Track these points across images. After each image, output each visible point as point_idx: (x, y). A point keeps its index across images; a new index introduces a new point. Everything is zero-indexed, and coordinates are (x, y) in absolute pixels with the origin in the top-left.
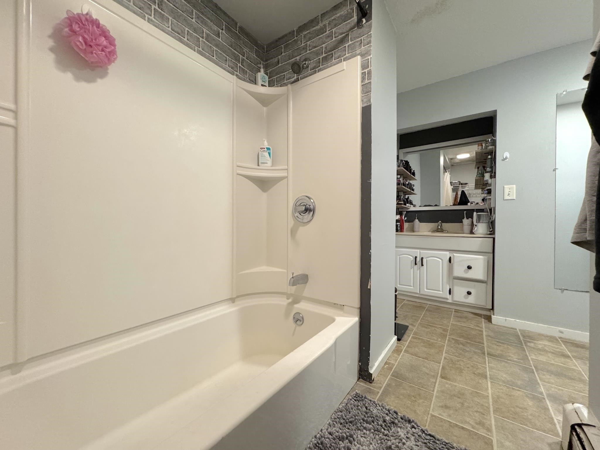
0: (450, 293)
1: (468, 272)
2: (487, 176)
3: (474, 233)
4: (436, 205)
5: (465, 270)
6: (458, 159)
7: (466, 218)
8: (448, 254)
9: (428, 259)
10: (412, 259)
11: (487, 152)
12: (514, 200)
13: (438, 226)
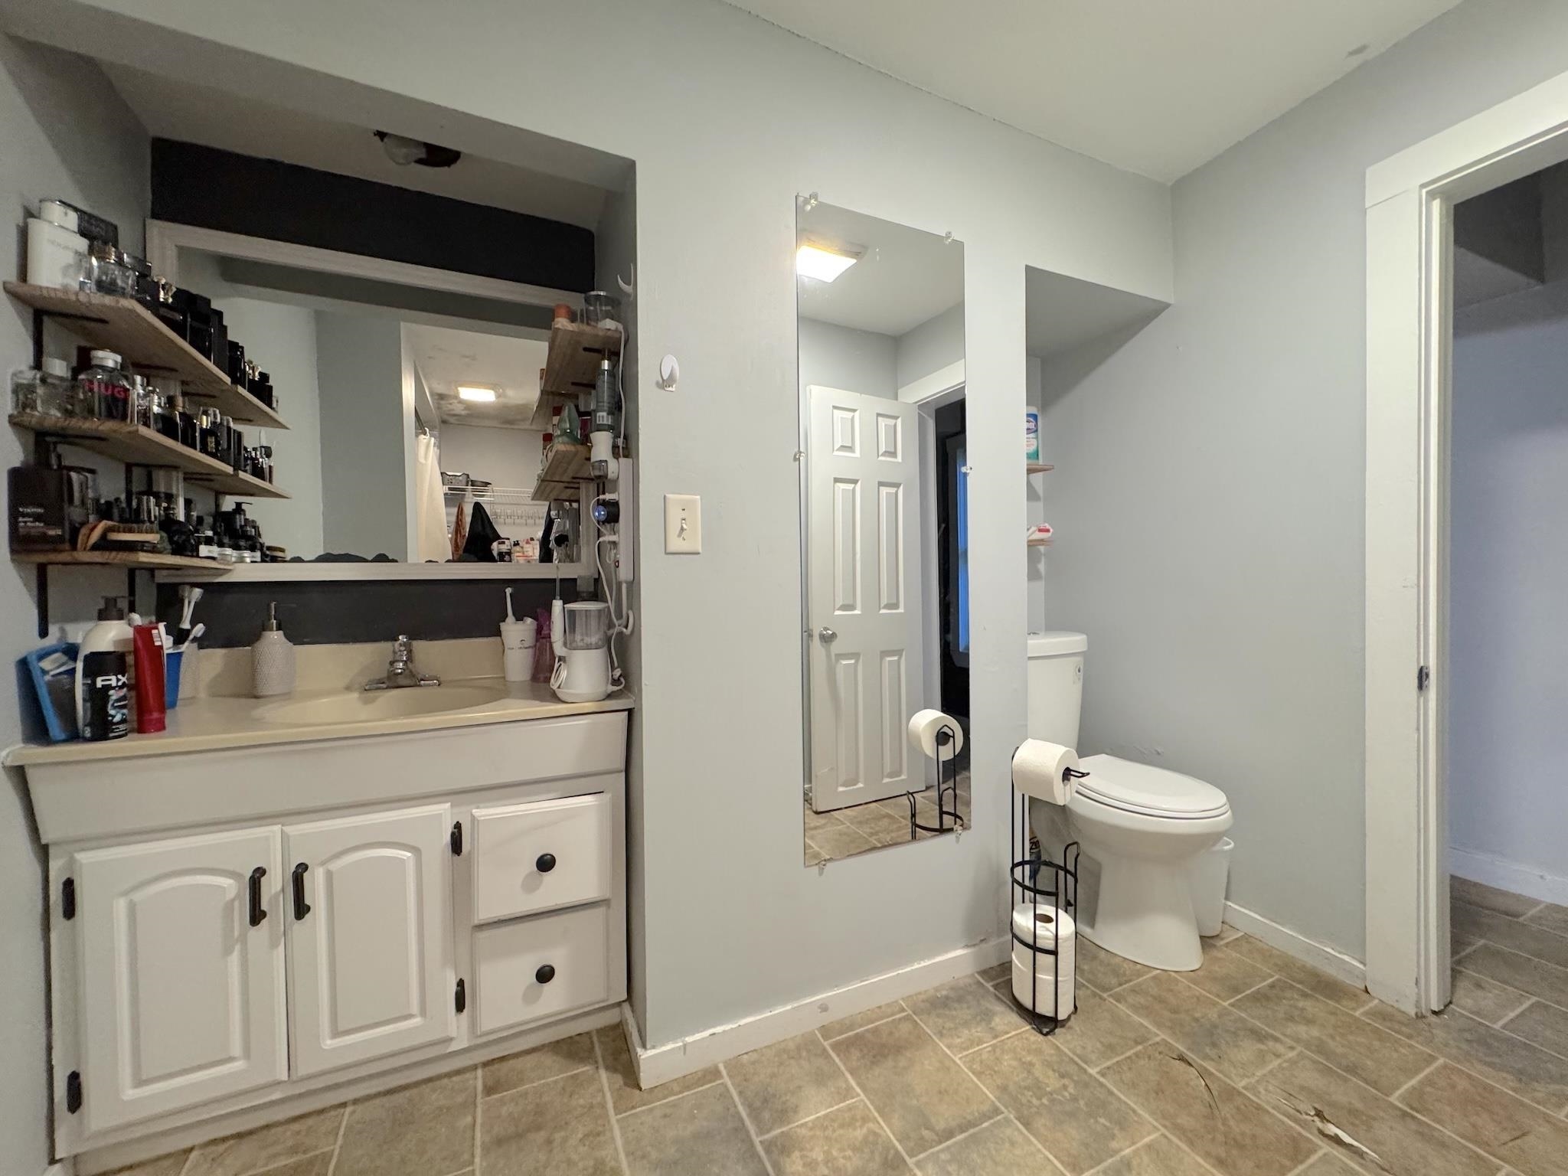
0: (460, 1006)
1: (541, 882)
2: (602, 444)
3: (560, 695)
4: (382, 558)
5: (530, 875)
6: (461, 402)
7: (514, 618)
8: (444, 814)
9: (335, 866)
10: (231, 894)
11: (596, 346)
12: (699, 553)
13: (392, 663)
